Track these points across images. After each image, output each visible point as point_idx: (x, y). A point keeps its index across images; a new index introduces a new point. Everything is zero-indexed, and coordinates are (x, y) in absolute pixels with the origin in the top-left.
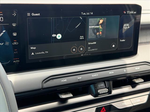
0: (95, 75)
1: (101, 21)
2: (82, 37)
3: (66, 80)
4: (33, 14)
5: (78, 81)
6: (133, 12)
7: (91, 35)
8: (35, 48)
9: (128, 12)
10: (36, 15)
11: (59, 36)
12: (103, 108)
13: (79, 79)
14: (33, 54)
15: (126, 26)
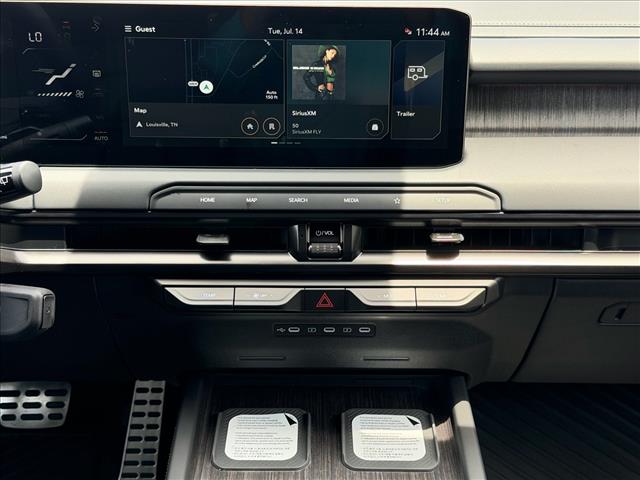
0: (299, 200)
1: (330, 54)
2: (271, 95)
3: (212, 200)
4: (139, 29)
5: (245, 208)
6: (440, 33)
7: (299, 90)
8: (144, 111)
9: (421, 32)
10: (147, 30)
11: (206, 87)
12: (325, 296)
13: (248, 204)
14: (139, 124)
15: (416, 73)
